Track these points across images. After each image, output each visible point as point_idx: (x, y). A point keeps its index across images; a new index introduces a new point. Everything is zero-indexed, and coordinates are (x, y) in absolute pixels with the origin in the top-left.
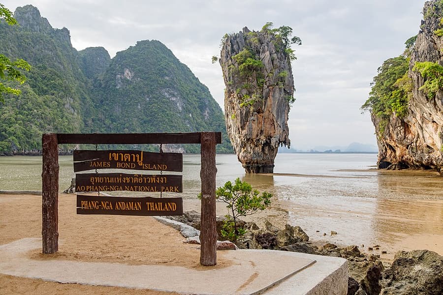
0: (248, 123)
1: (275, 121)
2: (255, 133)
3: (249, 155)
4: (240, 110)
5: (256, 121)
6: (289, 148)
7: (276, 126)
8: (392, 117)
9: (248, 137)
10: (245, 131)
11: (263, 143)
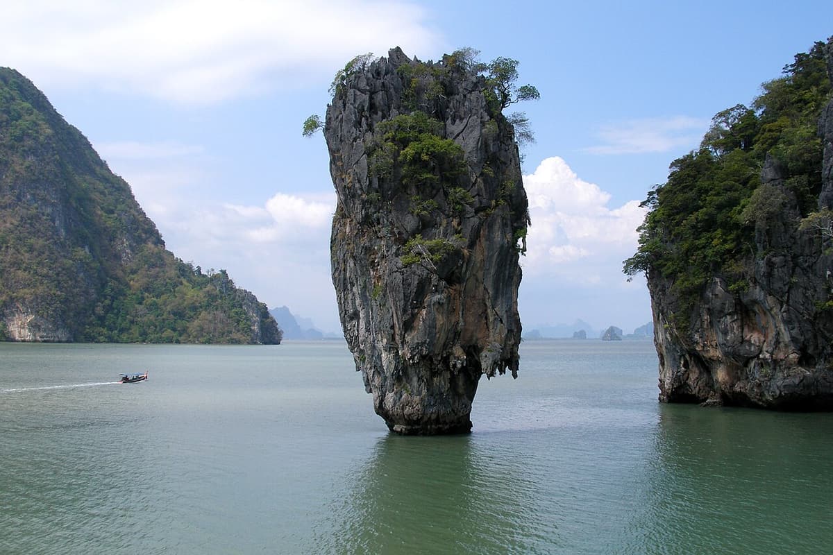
0: (424, 312)
1: (489, 303)
2: (441, 337)
3: (417, 399)
4: (402, 273)
5: (446, 307)
6: (515, 376)
7: (491, 319)
8: (712, 291)
9: (425, 352)
10: (414, 333)
11: (459, 366)
